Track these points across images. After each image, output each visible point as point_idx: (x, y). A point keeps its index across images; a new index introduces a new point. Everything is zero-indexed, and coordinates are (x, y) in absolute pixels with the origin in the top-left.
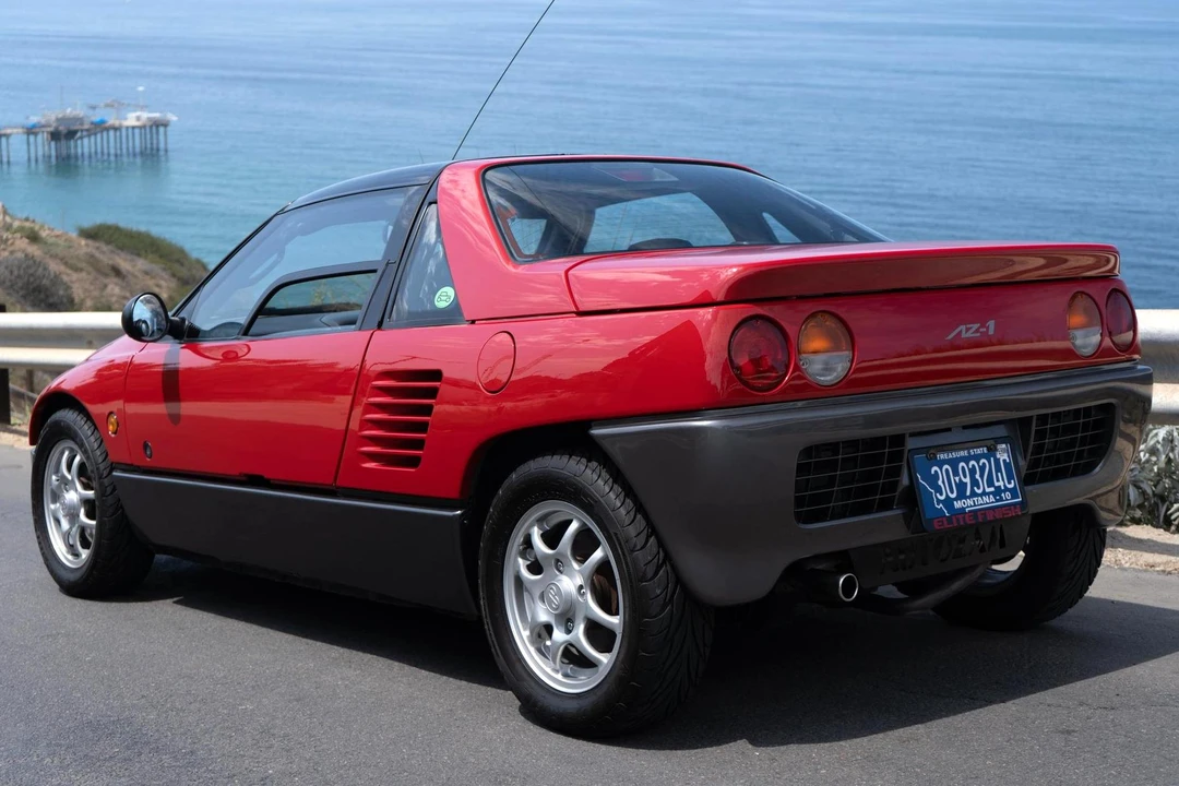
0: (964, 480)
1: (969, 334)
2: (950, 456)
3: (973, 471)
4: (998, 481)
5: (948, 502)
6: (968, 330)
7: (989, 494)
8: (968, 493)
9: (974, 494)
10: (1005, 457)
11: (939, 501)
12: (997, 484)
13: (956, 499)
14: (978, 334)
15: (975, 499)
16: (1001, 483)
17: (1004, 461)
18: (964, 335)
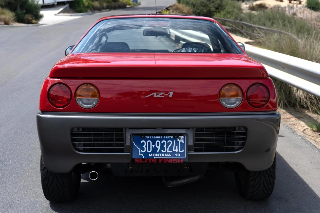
0: (157, 147)
1: (158, 96)
2: (153, 137)
3: (163, 145)
4: (175, 149)
5: (146, 154)
6: (157, 94)
7: (168, 153)
8: (158, 152)
9: (160, 152)
10: (182, 141)
11: (141, 153)
12: (174, 150)
13: (151, 153)
14: (163, 96)
15: (161, 154)
16: (177, 150)
17: (181, 142)
18: (155, 96)
